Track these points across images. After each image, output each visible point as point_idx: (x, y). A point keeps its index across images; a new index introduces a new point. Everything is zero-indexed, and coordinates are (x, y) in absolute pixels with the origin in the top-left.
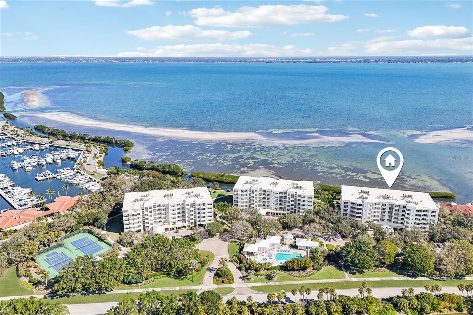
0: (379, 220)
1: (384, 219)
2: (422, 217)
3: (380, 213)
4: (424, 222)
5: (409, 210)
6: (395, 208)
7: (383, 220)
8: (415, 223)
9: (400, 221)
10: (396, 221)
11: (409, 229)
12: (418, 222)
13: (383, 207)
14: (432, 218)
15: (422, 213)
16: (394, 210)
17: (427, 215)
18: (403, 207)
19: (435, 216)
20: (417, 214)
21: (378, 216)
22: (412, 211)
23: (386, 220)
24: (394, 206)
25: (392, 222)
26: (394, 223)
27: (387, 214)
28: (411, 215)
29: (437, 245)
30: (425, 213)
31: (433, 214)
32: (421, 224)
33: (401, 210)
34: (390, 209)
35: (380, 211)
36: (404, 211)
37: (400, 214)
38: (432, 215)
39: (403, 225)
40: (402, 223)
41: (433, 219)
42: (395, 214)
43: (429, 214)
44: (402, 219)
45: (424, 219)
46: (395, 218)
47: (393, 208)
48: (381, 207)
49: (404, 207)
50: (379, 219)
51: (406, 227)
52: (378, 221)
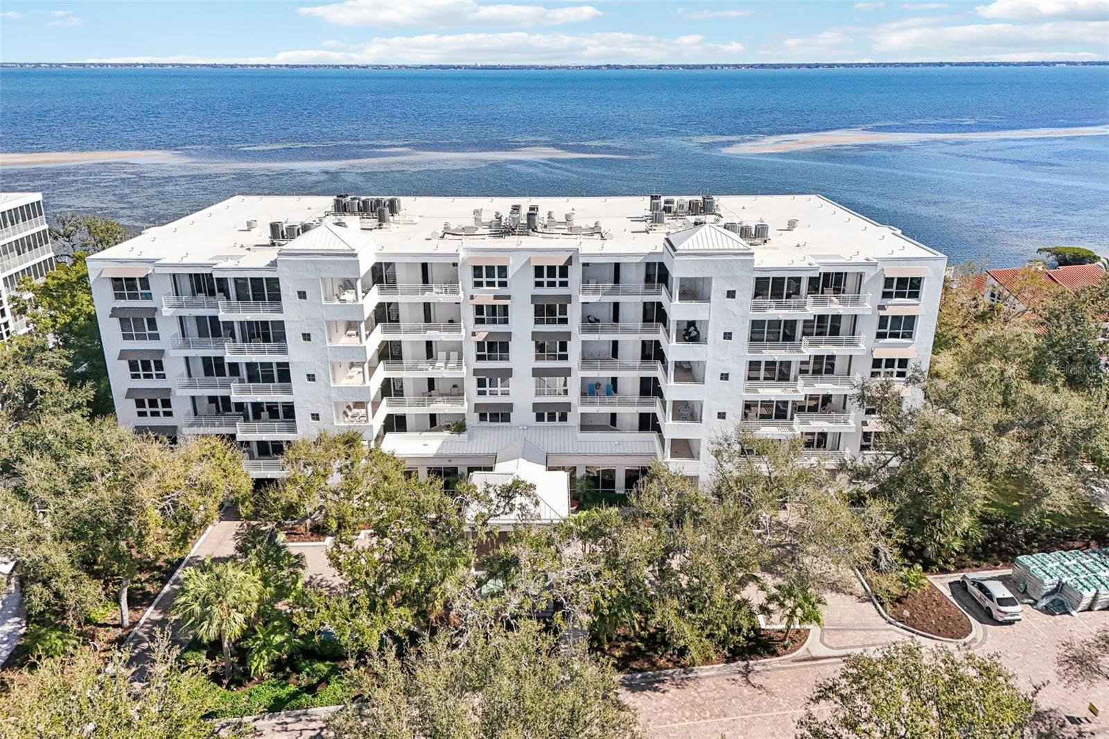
0: (472, 419)
1: (510, 406)
2: (808, 350)
3: (470, 351)
4: (822, 387)
5: (693, 291)
6: (583, 299)
7: (499, 415)
8: (748, 406)
9: (629, 412)
10: (601, 409)
11: (704, 469)
12: (773, 392)
13: (486, 296)
14: (890, 349)
15: (809, 309)
16: (574, 314)
17: (845, 325)
18: (649, 279)
19: (911, 320)
20: (759, 316)
21: (455, 391)
22: (717, 290)
23: (523, 413)
24: (575, 274)
25: (574, 419)
26: (584, 428)
27: (522, 356)
28: (713, 334)
29: (959, 588)
30: (833, 306)
31: (898, 307)
32: (801, 409)
33: (632, 305)
34: (547, 311)
35: (469, 333)
36: (655, 314)
37: (631, 342)
38: (883, 321)
39: (653, 436)
40: (648, 423)
41: (897, 354)
42: (588, 358)
43: (868, 306)
44: (650, 388)
45: (823, 366)
46: (590, 390)
47: (568, 298)
48: (468, 295)
49: (657, 274)
50: (464, 408)
51: (683, 448)
52: (460, 427)
